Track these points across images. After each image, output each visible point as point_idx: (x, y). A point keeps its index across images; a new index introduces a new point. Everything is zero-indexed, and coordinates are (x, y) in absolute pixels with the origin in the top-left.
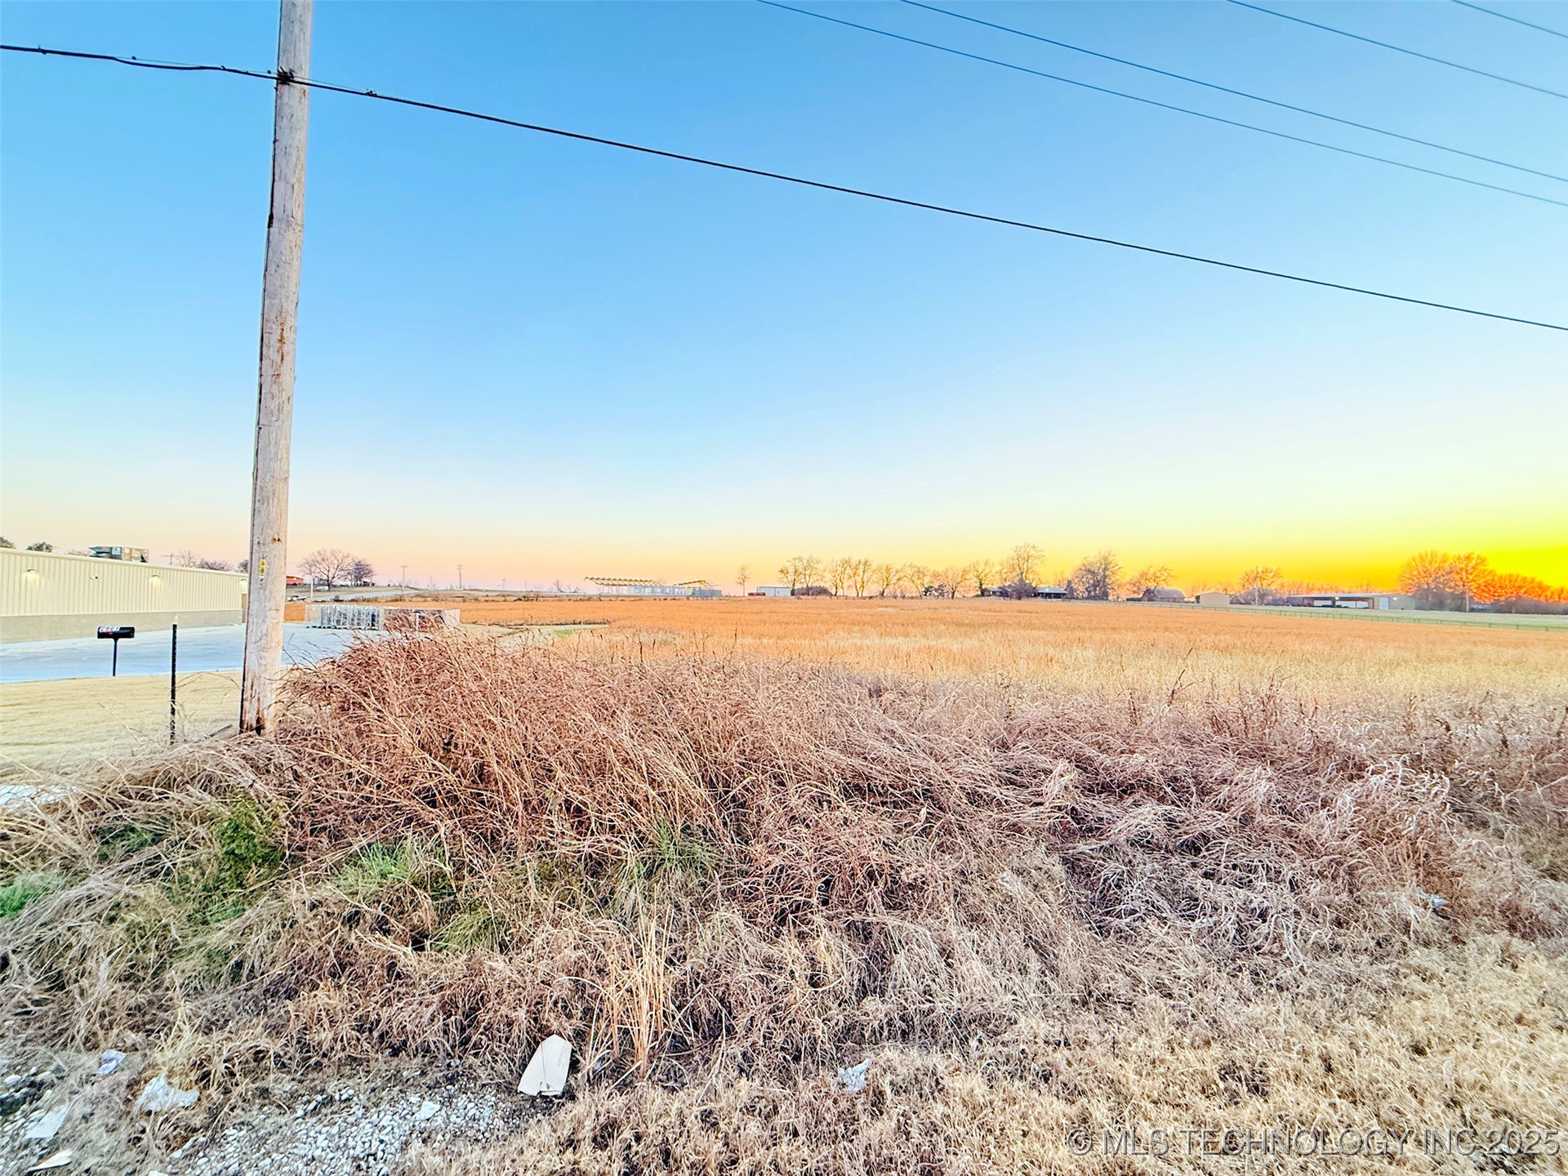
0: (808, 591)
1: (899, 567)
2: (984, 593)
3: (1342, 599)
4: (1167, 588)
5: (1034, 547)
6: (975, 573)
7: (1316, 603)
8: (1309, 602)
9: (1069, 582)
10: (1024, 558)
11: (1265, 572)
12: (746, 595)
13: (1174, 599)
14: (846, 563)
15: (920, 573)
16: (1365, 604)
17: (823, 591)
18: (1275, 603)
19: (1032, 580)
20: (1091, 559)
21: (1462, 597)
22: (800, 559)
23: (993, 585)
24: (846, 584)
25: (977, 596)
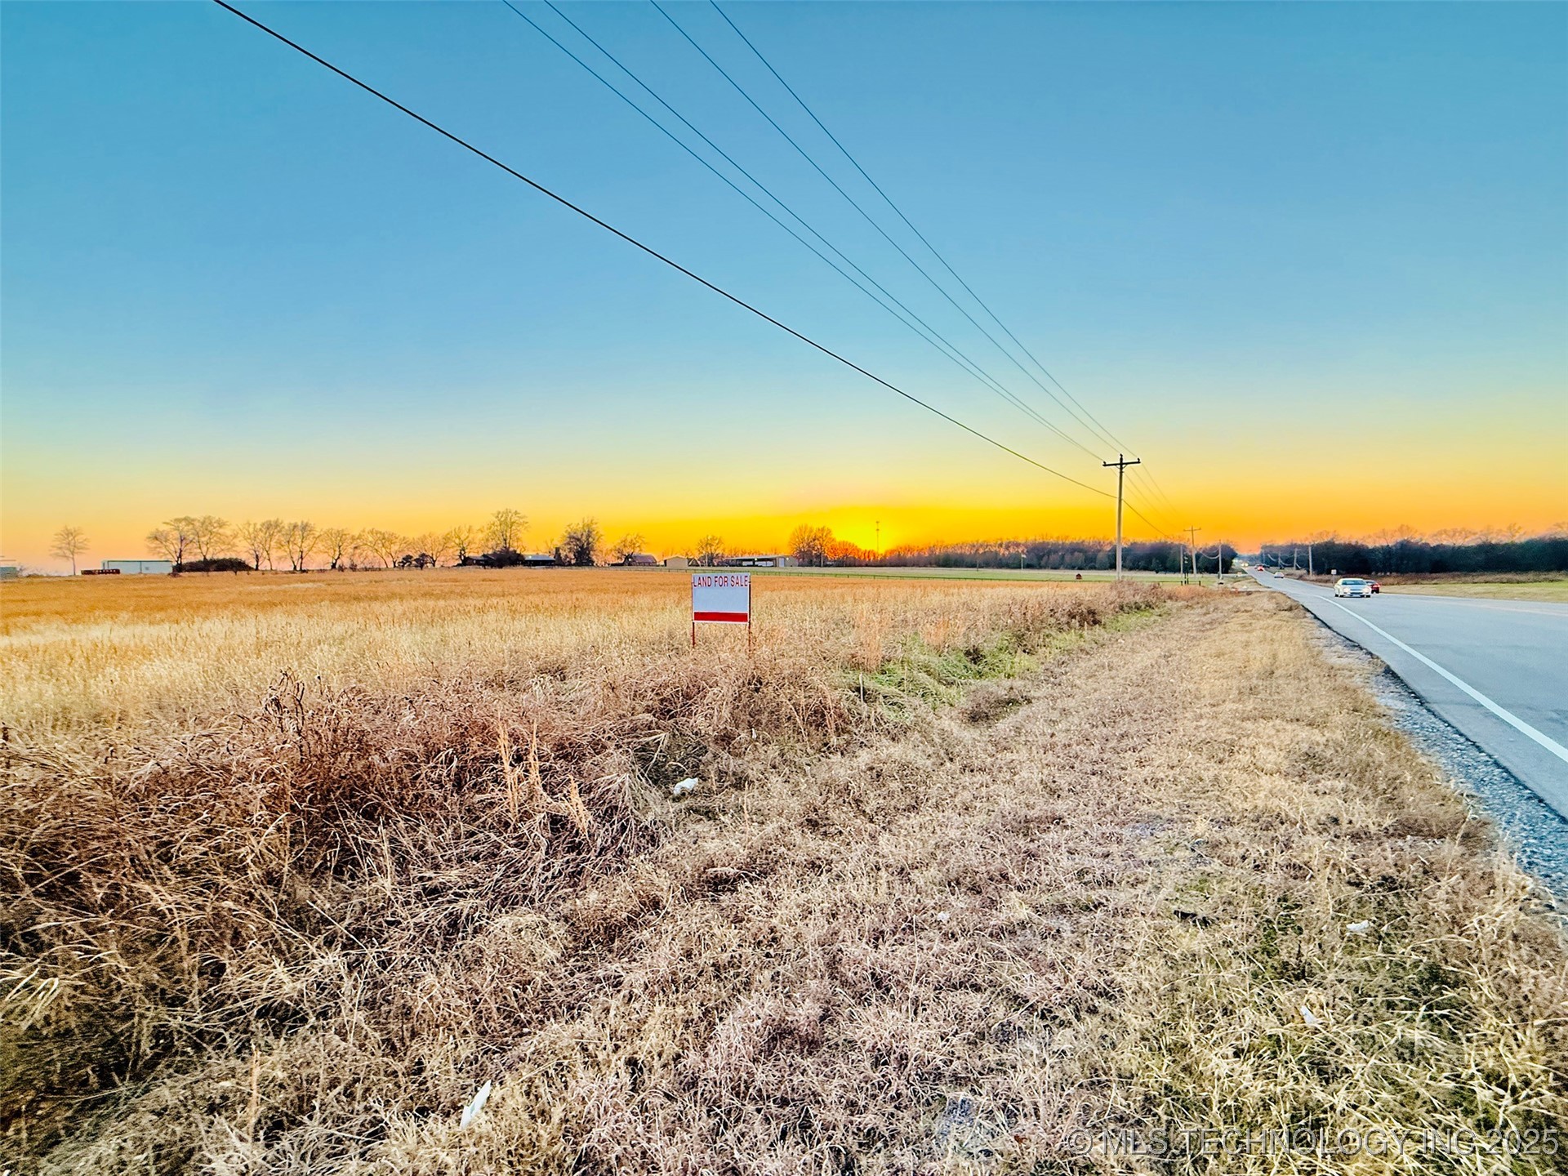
0: (206, 566)
1: (356, 534)
2: (466, 562)
3: (759, 560)
4: (644, 553)
5: (516, 513)
6: (457, 541)
7: (744, 563)
8: (739, 563)
9: (557, 549)
10: (507, 522)
11: (713, 539)
12: (79, 573)
13: (648, 563)
14: (271, 527)
15: (386, 539)
16: (770, 563)
17: (237, 566)
18: (721, 564)
19: (516, 547)
20: (574, 526)
21: (818, 556)
22: (189, 521)
23: (474, 553)
24: (274, 554)
25: (459, 565)
